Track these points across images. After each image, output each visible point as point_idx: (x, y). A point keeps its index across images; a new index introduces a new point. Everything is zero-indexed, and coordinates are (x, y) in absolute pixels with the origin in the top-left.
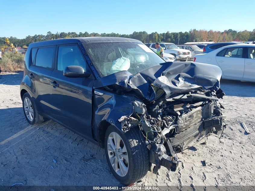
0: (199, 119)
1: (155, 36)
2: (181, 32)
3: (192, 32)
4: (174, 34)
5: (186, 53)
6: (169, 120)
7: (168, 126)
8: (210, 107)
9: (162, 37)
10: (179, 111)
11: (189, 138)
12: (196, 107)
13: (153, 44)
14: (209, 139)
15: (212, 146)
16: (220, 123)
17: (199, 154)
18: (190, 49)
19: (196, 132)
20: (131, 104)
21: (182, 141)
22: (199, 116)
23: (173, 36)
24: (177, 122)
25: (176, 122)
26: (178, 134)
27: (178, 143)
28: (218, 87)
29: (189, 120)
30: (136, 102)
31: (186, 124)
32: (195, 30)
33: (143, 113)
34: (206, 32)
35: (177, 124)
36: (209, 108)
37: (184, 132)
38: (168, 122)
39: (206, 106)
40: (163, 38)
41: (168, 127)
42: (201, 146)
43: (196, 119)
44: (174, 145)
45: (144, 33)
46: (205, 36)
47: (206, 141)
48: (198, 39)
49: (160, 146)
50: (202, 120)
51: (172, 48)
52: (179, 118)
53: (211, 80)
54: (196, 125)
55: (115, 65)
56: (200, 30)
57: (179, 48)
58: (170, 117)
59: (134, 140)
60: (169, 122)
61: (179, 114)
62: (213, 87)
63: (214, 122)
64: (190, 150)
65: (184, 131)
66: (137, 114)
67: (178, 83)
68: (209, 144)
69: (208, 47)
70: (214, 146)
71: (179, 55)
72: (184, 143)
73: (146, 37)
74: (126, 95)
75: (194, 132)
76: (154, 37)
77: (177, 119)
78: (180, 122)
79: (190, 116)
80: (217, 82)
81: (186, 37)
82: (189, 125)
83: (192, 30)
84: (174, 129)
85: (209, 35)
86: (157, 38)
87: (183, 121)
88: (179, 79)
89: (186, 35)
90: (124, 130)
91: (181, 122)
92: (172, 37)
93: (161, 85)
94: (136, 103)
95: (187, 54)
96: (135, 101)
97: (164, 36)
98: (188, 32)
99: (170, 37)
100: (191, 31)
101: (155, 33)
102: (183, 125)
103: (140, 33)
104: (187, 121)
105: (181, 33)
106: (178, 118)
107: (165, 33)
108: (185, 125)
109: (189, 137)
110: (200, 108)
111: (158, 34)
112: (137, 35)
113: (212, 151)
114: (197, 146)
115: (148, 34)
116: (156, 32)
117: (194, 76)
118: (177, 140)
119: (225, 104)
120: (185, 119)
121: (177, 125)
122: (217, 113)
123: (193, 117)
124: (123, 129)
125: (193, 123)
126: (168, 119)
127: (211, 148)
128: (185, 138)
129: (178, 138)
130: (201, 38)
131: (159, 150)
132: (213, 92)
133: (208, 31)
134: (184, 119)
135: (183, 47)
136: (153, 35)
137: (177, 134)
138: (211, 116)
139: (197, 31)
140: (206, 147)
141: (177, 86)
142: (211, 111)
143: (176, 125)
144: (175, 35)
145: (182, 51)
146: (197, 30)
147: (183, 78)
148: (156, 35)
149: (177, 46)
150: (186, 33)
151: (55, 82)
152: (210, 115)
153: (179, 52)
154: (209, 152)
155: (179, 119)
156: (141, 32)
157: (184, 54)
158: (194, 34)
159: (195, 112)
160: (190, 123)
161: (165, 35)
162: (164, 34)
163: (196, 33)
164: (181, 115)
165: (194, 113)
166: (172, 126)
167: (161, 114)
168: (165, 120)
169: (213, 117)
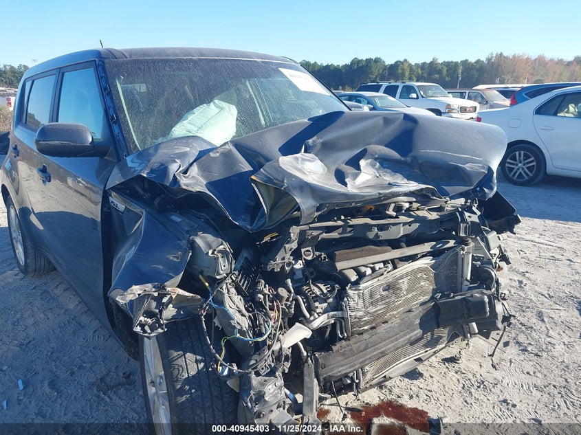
0: (423, 294)
1: (403, 69)
2: (466, 60)
3: (493, 60)
4: (448, 64)
5: (468, 109)
6: (316, 298)
7: (311, 315)
8: (460, 259)
9: (420, 71)
10: (356, 269)
11: (383, 354)
12: (413, 258)
13: (387, 84)
14: (471, 344)
15: (476, 368)
16: (488, 309)
17: (429, 394)
18: (480, 99)
19: (408, 336)
20: (184, 243)
21: (356, 363)
22: (422, 287)
23: (445, 69)
24: (342, 305)
25: (338, 306)
26: (344, 343)
27: (343, 370)
28: (491, 189)
29: (383, 298)
30: (201, 237)
31: (372, 309)
32: (501, 54)
33: (219, 274)
34: (528, 59)
35: (342, 310)
36: (456, 262)
37: (366, 336)
38: (315, 302)
39: (447, 257)
40: (422, 73)
41: (312, 318)
42: (443, 368)
43: (410, 296)
44: (329, 376)
45: (378, 62)
46: (524, 70)
47: (462, 352)
48: (507, 77)
49: (264, 384)
50: (432, 298)
51: (432, 97)
52: (350, 292)
53: (468, 167)
54: (411, 315)
55: (185, 122)
56: (514, 56)
57: (450, 95)
58: (324, 288)
59: (190, 356)
60: (317, 304)
61: (354, 277)
62: (475, 188)
63: (469, 309)
64: (406, 380)
65: (367, 330)
66: (201, 277)
67: (355, 176)
68: (468, 363)
69: (523, 94)
70: (483, 371)
71: (449, 112)
72: (367, 368)
73: (381, 71)
74: (182, 214)
75: (401, 337)
76: (400, 71)
77: (341, 295)
78: (352, 303)
79: (388, 288)
80: (486, 175)
81: (477, 70)
82: (385, 313)
83: (494, 55)
84: (334, 325)
85: (536, 68)
86: (407, 73)
87: (361, 302)
88: (362, 163)
89: (478, 66)
90: (143, 329)
91: (356, 303)
92: (445, 72)
93: (283, 181)
94: (199, 241)
95: (470, 111)
96: (197, 235)
97: (425, 69)
98: (485, 61)
99: (440, 72)
100: (492, 57)
101: (402, 63)
102: (360, 314)
103: (369, 61)
104: (377, 301)
105: (465, 62)
106: (346, 292)
107: (428, 62)
108: (367, 313)
109: (382, 349)
110: (426, 262)
111: (410, 65)
112: (360, 65)
113: (472, 385)
114: (430, 366)
115: (387, 63)
116: (405, 60)
117: (411, 154)
118: (339, 358)
119: (543, 244)
120: (371, 297)
121: (340, 312)
122: (483, 277)
123: (400, 289)
124: (142, 326)
125: (399, 306)
126: (313, 293)
127: (471, 376)
128: (370, 353)
129: (343, 354)
130: (515, 74)
131: (260, 397)
132: (467, 214)
133: (533, 58)
134: (367, 296)
135: (462, 93)
136: (398, 66)
137: (341, 339)
138: (464, 286)
139: (507, 58)
140: (456, 373)
141: (345, 184)
142: (465, 271)
143: (339, 314)
144: (451, 67)
145: (456, 102)
146: (505, 55)
147: (376, 159)
148: (406, 66)
149: (446, 92)
150: (478, 62)
151: (43, 171)
152: (462, 283)
153: (449, 105)
154: (460, 388)
155: (348, 296)
156: (371, 59)
157: (463, 110)
158: (499, 66)
159: (407, 274)
160: (388, 309)
161: (427, 66)
162: (424, 64)
163: (502, 62)
164: (357, 283)
165: (402, 277)
166: (326, 315)
167: (299, 275)
168: (306, 297)
169: (470, 289)
